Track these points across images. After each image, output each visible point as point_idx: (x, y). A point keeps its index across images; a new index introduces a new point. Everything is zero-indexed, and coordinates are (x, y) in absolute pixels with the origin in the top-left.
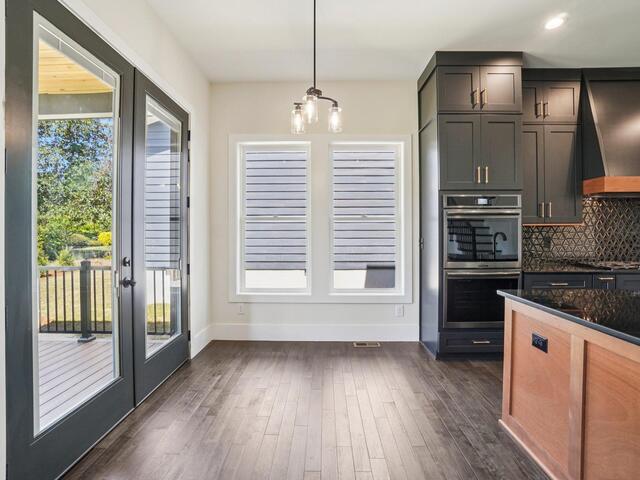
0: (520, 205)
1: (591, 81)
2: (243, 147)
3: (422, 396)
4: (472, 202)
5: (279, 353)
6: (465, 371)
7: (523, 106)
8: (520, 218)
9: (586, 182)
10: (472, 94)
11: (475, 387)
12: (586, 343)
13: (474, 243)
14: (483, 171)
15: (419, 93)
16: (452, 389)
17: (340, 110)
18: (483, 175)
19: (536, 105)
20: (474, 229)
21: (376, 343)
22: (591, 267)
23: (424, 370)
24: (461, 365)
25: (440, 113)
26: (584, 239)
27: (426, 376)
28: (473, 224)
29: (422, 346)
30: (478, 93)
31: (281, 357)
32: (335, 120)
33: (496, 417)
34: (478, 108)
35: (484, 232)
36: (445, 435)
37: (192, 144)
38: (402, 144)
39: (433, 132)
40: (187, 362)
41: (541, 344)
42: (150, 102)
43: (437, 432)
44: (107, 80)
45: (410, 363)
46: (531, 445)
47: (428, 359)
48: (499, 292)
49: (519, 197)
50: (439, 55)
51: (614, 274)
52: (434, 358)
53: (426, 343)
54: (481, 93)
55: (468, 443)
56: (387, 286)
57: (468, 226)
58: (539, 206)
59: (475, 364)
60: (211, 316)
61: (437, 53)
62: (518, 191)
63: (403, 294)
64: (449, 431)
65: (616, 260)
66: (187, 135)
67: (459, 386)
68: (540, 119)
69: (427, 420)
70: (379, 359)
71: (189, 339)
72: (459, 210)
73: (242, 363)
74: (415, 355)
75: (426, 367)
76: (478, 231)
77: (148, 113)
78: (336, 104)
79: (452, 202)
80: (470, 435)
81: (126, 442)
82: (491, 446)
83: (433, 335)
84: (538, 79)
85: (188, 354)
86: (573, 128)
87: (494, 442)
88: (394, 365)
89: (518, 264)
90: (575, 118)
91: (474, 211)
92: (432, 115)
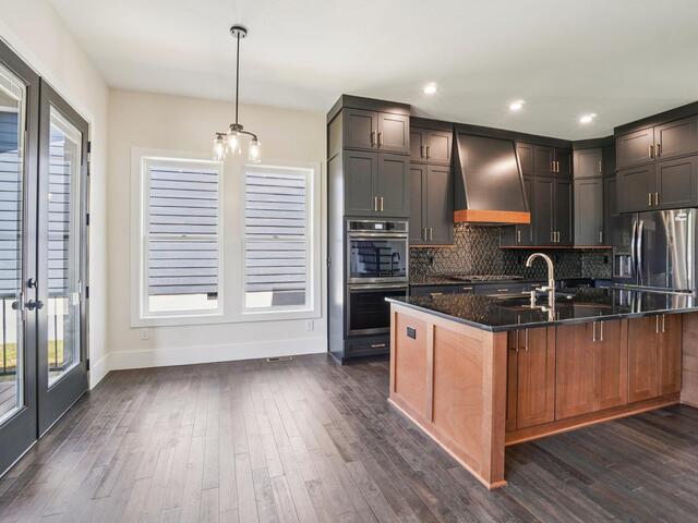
0: (407, 230)
1: (460, 134)
2: (148, 161)
3: (329, 392)
4: (371, 226)
5: (191, 375)
6: (366, 371)
7: (411, 149)
8: (407, 240)
9: (456, 213)
10: (372, 134)
11: (371, 381)
12: (434, 326)
13: (378, 263)
14: (379, 200)
15: (328, 125)
16: (354, 384)
17: (259, 143)
18: (379, 204)
19: (422, 148)
20: (378, 250)
21: (288, 357)
22: (461, 280)
23: (331, 373)
24: (363, 367)
25: (344, 149)
26: (456, 258)
27: (333, 378)
28: (377, 245)
29: (330, 356)
30: (376, 135)
31: (194, 378)
32: (254, 151)
33: (386, 397)
34: (376, 147)
35: (386, 252)
36: (347, 414)
37: (92, 157)
38: (312, 170)
39: (339, 163)
40: (86, 395)
41: (412, 334)
42: (54, 113)
43: (342, 413)
44: (15, 91)
45: (319, 369)
46: (407, 408)
47: (335, 365)
48: (386, 299)
49: (407, 224)
50: (345, 97)
51: (473, 285)
52: (340, 363)
53: (334, 353)
54: (379, 135)
55: (364, 416)
56: (298, 303)
57: (373, 247)
58: (423, 231)
59: (374, 365)
60: (109, 345)
61: (344, 95)
62: (406, 218)
63: (312, 309)
64: (350, 412)
65: (478, 274)
66: (87, 147)
67: (359, 381)
68: (424, 160)
69: (333, 407)
70: (291, 370)
71: (88, 369)
72: (363, 234)
73: (153, 387)
74: (324, 363)
75: (334, 372)
76: (382, 252)
77: (52, 124)
78: (255, 139)
79: (355, 226)
80: (366, 412)
81: (39, 468)
82: (380, 415)
83: (339, 346)
84: (422, 126)
85: (87, 385)
86: (448, 169)
87: (382, 413)
88: (305, 372)
89: (406, 279)
90: (449, 161)
91: (373, 235)
92: (339, 149)
